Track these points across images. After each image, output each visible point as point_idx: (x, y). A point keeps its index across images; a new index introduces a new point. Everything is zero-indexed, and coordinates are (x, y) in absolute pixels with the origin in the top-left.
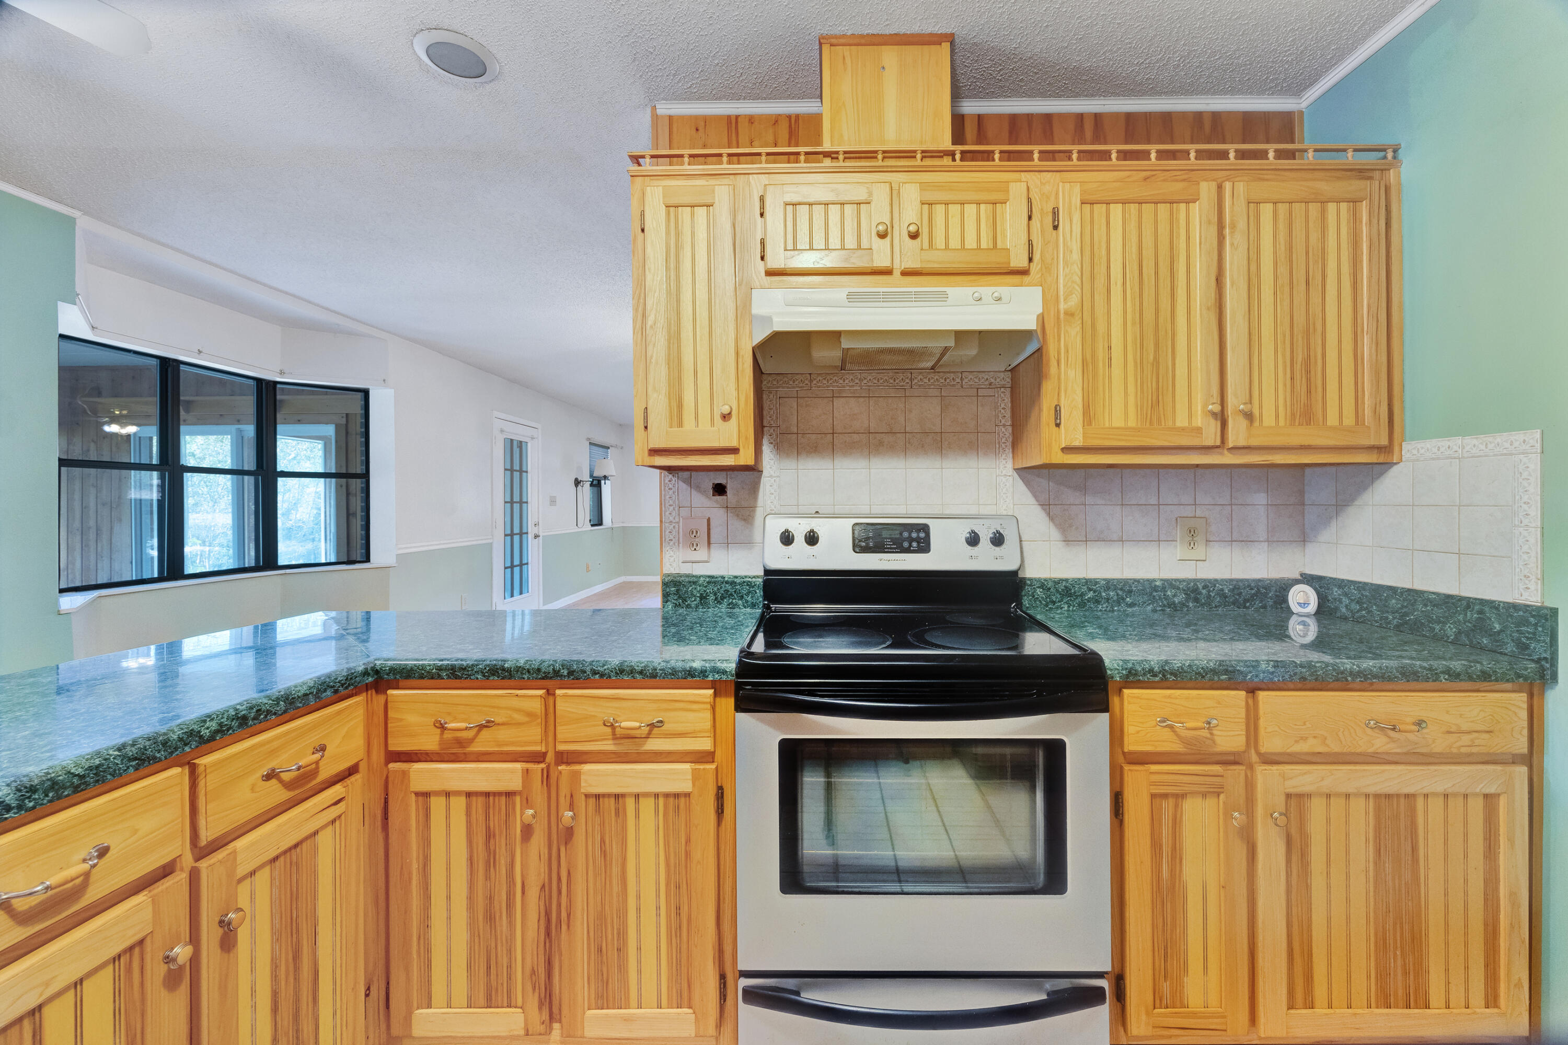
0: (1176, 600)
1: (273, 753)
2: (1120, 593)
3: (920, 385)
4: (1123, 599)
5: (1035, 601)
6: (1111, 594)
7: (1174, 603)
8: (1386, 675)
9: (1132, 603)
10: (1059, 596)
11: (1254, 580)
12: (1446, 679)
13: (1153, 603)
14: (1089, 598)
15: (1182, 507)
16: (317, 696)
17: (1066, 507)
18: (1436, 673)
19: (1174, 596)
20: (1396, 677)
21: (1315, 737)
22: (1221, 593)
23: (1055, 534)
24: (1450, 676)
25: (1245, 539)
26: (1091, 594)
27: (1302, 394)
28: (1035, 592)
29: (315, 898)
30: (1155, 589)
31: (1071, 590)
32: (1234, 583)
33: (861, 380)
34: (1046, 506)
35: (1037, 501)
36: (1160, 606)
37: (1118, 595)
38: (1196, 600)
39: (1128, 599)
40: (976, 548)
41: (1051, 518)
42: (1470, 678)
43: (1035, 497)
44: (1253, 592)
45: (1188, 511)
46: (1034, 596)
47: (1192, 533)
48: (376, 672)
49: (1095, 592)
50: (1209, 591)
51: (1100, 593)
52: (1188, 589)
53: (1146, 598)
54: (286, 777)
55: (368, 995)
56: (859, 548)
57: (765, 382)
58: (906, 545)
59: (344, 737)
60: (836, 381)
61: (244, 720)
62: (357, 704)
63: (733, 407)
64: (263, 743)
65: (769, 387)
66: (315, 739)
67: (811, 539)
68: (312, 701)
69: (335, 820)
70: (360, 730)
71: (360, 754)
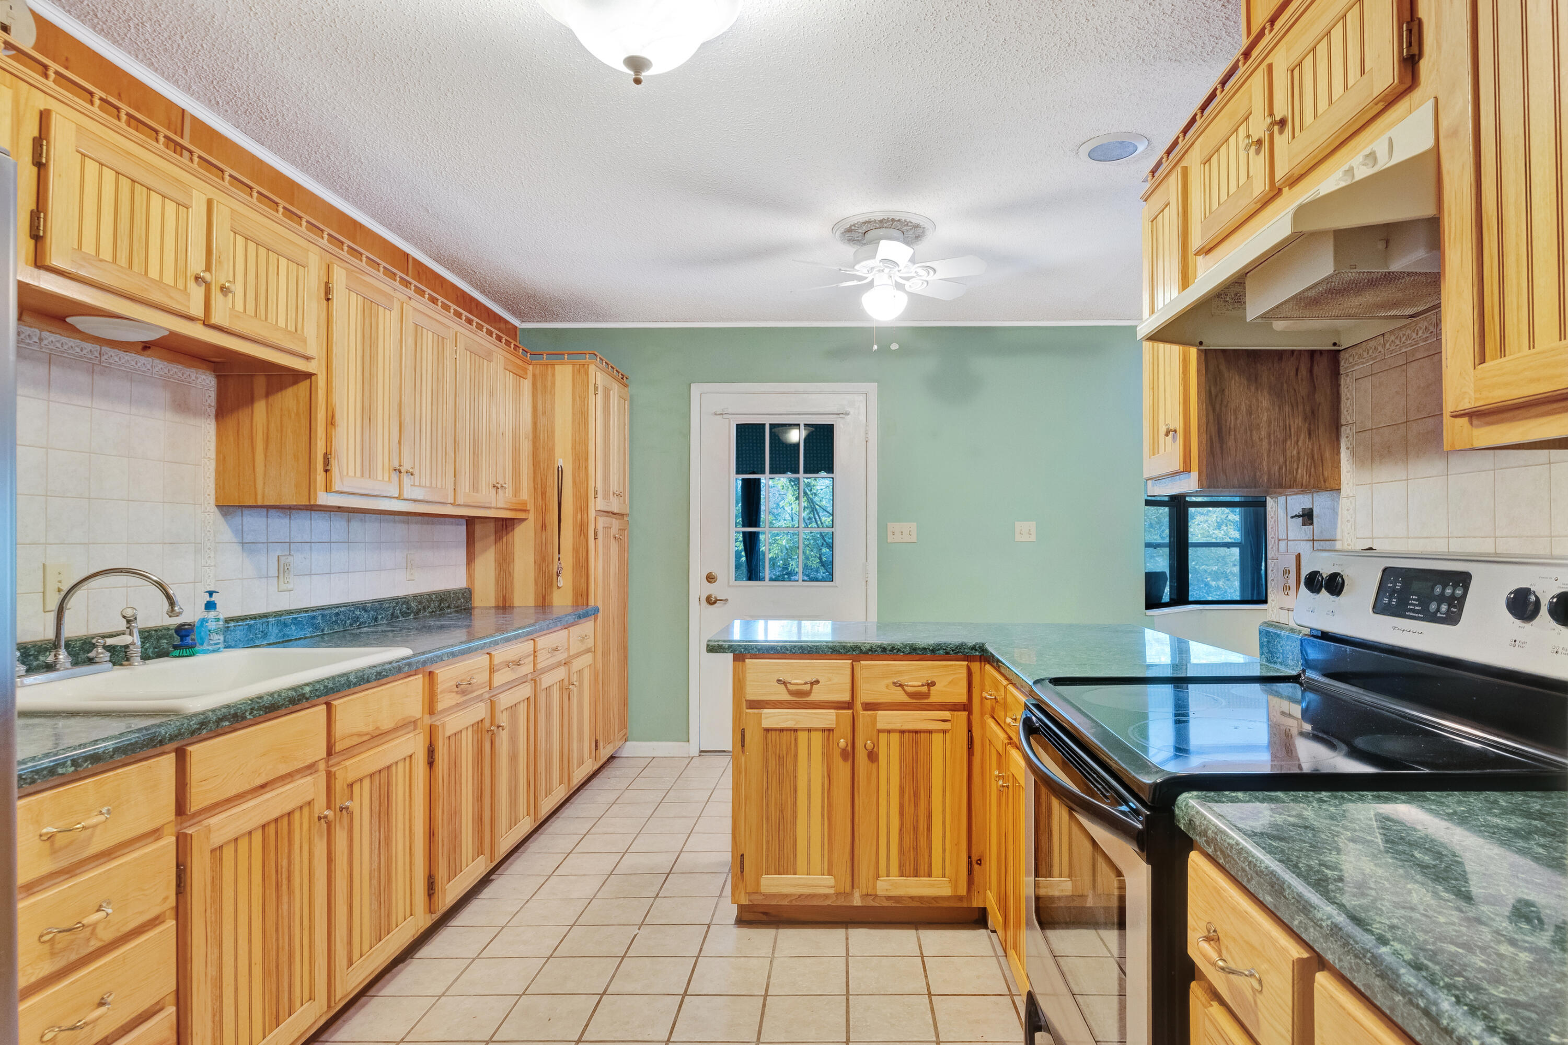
1: (900, 672)
16: (933, 651)
40: (1526, 625)
48: (982, 649)
54: (909, 689)
55: (980, 864)
56: (1379, 608)
57: (1342, 363)
58: (1433, 606)
59: (950, 683)
60: (1409, 337)
61: (884, 649)
62: (962, 665)
63: (1177, 424)
64: (896, 666)
65: (1346, 368)
66: (927, 676)
67: (1334, 584)
68: (929, 654)
69: (945, 732)
70: (964, 684)
71: (963, 699)
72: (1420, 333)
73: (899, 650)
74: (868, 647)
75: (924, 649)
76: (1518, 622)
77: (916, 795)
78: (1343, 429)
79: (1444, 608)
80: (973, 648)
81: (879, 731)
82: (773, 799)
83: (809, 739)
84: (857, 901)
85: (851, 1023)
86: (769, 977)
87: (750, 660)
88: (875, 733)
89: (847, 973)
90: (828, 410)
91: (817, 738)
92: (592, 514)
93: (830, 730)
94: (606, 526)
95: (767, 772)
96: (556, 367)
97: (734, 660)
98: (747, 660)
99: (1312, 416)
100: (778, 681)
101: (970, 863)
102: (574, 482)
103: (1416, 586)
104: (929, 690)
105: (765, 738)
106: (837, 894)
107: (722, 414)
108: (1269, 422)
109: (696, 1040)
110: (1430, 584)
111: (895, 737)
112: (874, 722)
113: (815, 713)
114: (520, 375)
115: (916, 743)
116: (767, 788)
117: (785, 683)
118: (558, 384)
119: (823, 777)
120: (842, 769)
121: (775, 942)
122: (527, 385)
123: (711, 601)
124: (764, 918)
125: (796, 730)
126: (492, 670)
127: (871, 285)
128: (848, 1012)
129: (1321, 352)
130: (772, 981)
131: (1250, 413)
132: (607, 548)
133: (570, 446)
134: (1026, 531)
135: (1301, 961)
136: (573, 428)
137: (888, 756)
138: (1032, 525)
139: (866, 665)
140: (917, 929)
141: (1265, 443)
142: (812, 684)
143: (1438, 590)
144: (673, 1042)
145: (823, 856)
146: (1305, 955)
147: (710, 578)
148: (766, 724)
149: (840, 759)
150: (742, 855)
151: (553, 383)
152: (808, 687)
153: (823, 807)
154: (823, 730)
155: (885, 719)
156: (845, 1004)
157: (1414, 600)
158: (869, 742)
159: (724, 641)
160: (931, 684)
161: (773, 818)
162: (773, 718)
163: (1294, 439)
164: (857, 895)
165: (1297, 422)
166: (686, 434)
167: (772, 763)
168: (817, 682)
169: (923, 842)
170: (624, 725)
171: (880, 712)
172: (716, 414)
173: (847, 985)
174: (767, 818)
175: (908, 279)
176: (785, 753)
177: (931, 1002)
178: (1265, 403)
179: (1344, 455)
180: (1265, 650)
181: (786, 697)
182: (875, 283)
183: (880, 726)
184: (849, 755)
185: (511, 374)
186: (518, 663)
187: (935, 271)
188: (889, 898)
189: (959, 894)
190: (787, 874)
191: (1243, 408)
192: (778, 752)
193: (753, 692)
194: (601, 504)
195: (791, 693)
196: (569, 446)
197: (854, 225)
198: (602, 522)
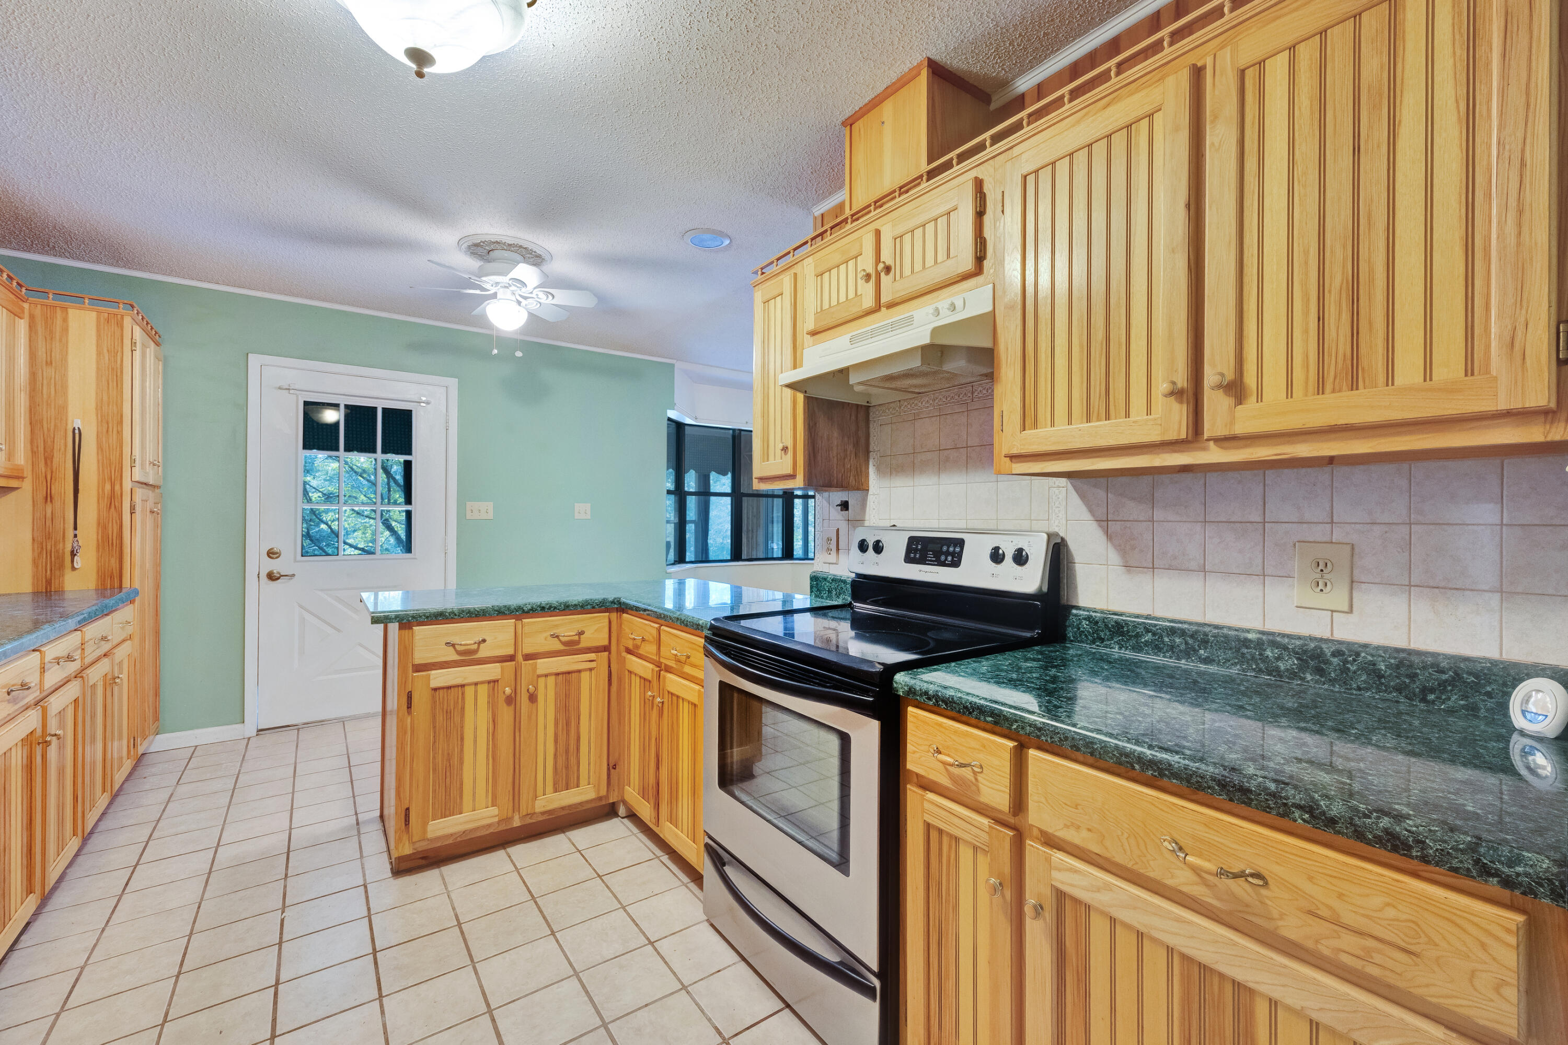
0: (1282, 666)
1: (556, 626)
2: (1190, 641)
3: (979, 398)
4: (1195, 651)
5: (1081, 635)
6: (1177, 640)
7: (1277, 669)
8: (1194, 780)
9: (1208, 657)
10: (1108, 633)
11: (1446, 657)
12: (1304, 820)
13: (1241, 663)
14: (1146, 641)
15: (1305, 525)
16: (582, 607)
17: (1128, 524)
18: (1285, 805)
19: (1278, 658)
20: (1209, 788)
21: (1089, 830)
22: (1372, 670)
23: (1114, 557)
24: (1312, 816)
25: (1442, 584)
26: (1149, 637)
27: (1341, 339)
28: (1080, 624)
29: (579, 701)
30: (1246, 643)
31: (1123, 627)
32: (1402, 655)
33: (934, 400)
34: (1104, 522)
35: (1093, 515)
36: (1254, 670)
37: (1186, 643)
38: (1320, 671)
39: (1202, 652)
40: (999, 566)
41: (1109, 536)
42: (1359, 835)
43: (1091, 511)
44: (1444, 677)
45: (1319, 533)
46: (1079, 629)
47: (1322, 566)
48: (619, 603)
49: (1154, 634)
50: (1345, 662)
51: (1161, 636)
52: (1305, 652)
53: (1229, 654)
54: (563, 639)
55: (615, 769)
56: (909, 559)
57: (871, 414)
58: (943, 558)
59: (596, 631)
60: (916, 405)
61: (543, 608)
62: (604, 616)
63: (789, 444)
64: (552, 621)
65: (874, 418)
66: (578, 627)
67: (878, 548)
68: (579, 609)
69: (591, 670)
70: (607, 629)
71: (606, 643)
72: (924, 403)
73: (555, 608)
74: (529, 607)
75: (575, 605)
76: (994, 564)
77: (568, 724)
78: (871, 454)
79: (950, 558)
80: (613, 602)
81: (539, 676)
82: (440, 752)
83: (476, 692)
84: (517, 823)
85: (548, 918)
86: (454, 909)
87: (418, 628)
88: (536, 677)
89: (524, 882)
90: (408, 397)
91: (483, 690)
92: (127, 485)
93: (495, 681)
94: (144, 498)
95: (434, 727)
96: (70, 311)
97: (400, 629)
98: (414, 628)
99: (856, 445)
100: (447, 643)
101: (608, 769)
102: (100, 447)
103: (930, 546)
104: (580, 638)
105: (433, 697)
106: (499, 822)
107: (289, 389)
108: (837, 446)
109: (410, 985)
110: (940, 545)
111: (551, 680)
112: (535, 668)
113: (481, 669)
114: (16, 314)
115: (568, 682)
116: (434, 742)
117: (453, 645)
118: (72, 331)
119: (488, 723)
120: (506, 714)
121: (443, 879)
122: (22, 326)
123: (271, 577)
124: (424, 862)
125: (463, 686)
126: (43, 670)
127: (494, 296)
128: (541, 912)
129: (861, 405)
130: (458, 910)
131: (828, 440)
132: (143, 523)
133: (93, 405)
134: (583, 510)
135: (1015, 747)
136: (98, 385)
137: (546, 696)
138: (588, 506)
139: (528, 623)
140: (564, 832)
141: (835, 459)
142: (479, 643)
143: (945, 548)
144: (386, 996)
145: (487, 791)
146: (1016, 744)
147: (272, 554)
148: (434, 684)
149: (505, 705)
150: (408, 809)
151: (65, 330)
152: (475, 646)
153: (488, 749)
154: (489, 682)
155: (544, 665)
156: (535, 906)
157: (930, 555)
158: (530, 687)
159: (390, 612)
160: (581, 633)
161: (440, 768)
162: (439, 678)
163: (849, 458)
164: (516, 817)
165: (850, 448)
166: (243, 407)
167: (440, 718)
168: (484, 641)
169: (573, 760)
170: (156, 719)
171: (539, 661)
172: (280, 388)
173: (530, 892)
174: (434, 770)
175: (525, 298)
176: (452, 708)
177: (603, 880)
178: (836, 434)
179: (872, 471)
180: (815, 589)
181: (456, 657)
182: (499, 296)
183: (539, 672)
184: (510, 700)
185: (4, 310)
186: (69, 658)
187: (553, 297)
188: (543, 813)
189: (601, 795)
190: (453, 815)
191: (825, 435)
192: (445, 707)
193: (420, 656)
194: (137, 477)
195: (459, 653)
196: (91, 404)
197: (483, 242)
198: (140, 493)
